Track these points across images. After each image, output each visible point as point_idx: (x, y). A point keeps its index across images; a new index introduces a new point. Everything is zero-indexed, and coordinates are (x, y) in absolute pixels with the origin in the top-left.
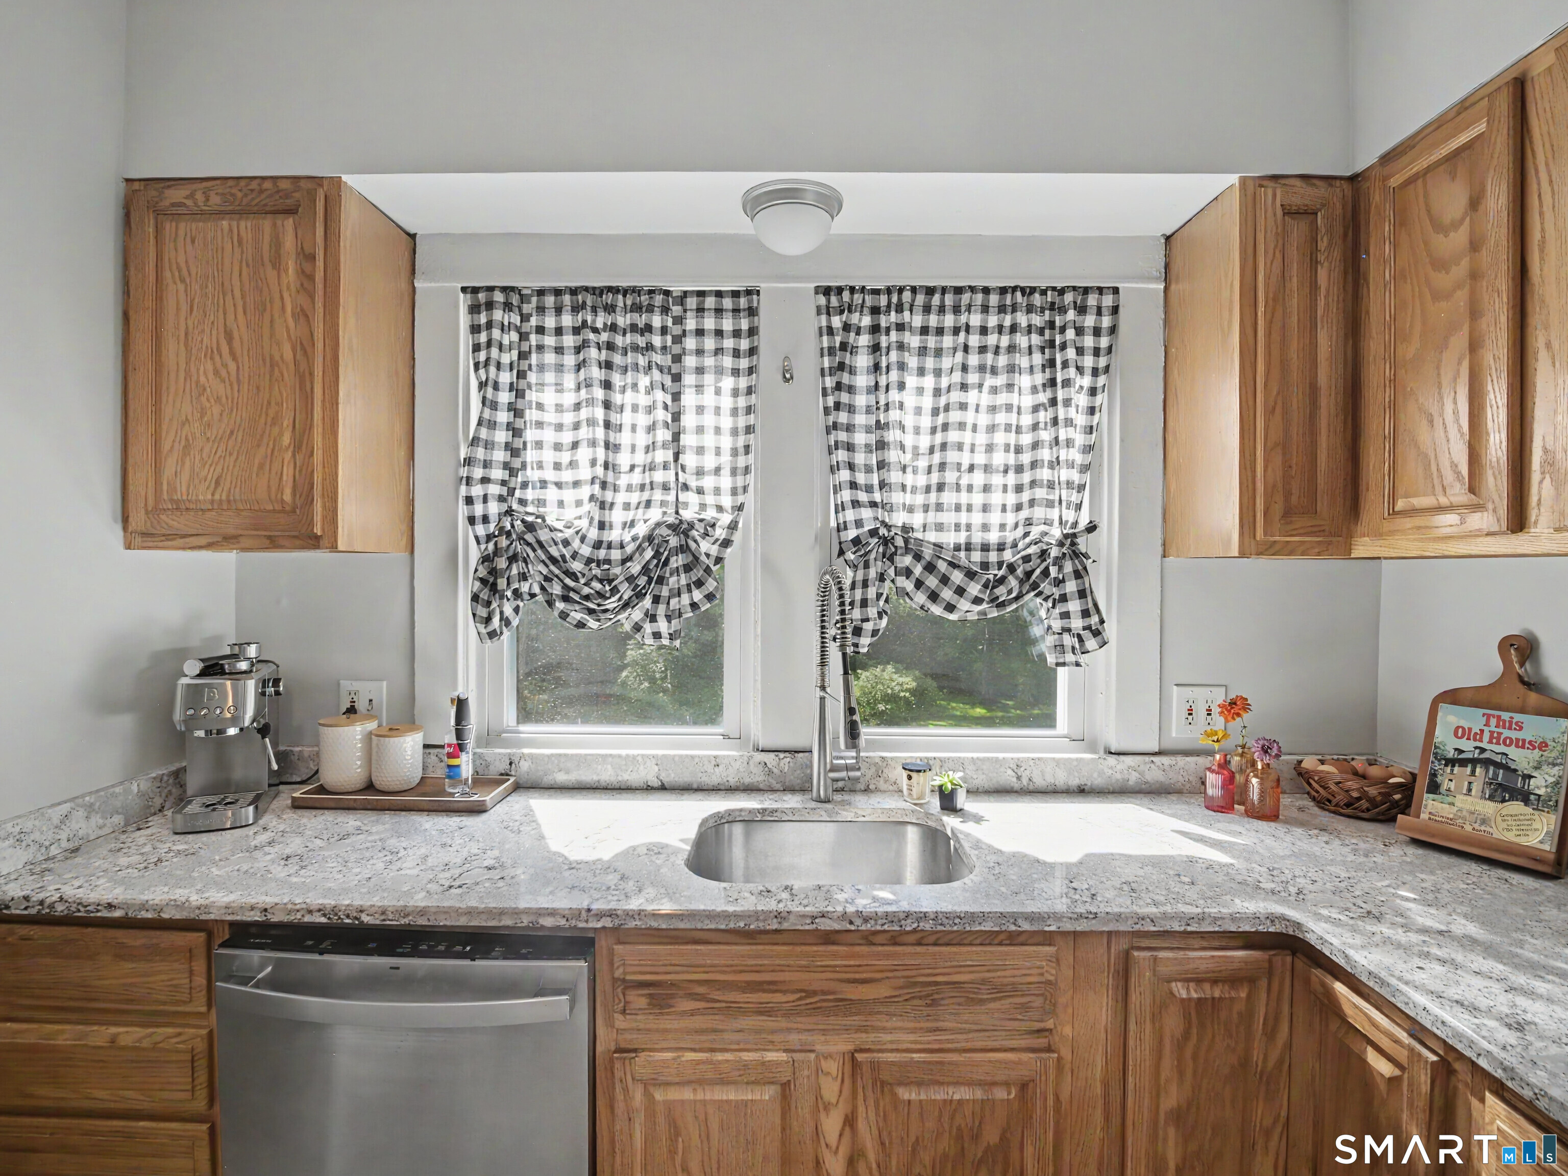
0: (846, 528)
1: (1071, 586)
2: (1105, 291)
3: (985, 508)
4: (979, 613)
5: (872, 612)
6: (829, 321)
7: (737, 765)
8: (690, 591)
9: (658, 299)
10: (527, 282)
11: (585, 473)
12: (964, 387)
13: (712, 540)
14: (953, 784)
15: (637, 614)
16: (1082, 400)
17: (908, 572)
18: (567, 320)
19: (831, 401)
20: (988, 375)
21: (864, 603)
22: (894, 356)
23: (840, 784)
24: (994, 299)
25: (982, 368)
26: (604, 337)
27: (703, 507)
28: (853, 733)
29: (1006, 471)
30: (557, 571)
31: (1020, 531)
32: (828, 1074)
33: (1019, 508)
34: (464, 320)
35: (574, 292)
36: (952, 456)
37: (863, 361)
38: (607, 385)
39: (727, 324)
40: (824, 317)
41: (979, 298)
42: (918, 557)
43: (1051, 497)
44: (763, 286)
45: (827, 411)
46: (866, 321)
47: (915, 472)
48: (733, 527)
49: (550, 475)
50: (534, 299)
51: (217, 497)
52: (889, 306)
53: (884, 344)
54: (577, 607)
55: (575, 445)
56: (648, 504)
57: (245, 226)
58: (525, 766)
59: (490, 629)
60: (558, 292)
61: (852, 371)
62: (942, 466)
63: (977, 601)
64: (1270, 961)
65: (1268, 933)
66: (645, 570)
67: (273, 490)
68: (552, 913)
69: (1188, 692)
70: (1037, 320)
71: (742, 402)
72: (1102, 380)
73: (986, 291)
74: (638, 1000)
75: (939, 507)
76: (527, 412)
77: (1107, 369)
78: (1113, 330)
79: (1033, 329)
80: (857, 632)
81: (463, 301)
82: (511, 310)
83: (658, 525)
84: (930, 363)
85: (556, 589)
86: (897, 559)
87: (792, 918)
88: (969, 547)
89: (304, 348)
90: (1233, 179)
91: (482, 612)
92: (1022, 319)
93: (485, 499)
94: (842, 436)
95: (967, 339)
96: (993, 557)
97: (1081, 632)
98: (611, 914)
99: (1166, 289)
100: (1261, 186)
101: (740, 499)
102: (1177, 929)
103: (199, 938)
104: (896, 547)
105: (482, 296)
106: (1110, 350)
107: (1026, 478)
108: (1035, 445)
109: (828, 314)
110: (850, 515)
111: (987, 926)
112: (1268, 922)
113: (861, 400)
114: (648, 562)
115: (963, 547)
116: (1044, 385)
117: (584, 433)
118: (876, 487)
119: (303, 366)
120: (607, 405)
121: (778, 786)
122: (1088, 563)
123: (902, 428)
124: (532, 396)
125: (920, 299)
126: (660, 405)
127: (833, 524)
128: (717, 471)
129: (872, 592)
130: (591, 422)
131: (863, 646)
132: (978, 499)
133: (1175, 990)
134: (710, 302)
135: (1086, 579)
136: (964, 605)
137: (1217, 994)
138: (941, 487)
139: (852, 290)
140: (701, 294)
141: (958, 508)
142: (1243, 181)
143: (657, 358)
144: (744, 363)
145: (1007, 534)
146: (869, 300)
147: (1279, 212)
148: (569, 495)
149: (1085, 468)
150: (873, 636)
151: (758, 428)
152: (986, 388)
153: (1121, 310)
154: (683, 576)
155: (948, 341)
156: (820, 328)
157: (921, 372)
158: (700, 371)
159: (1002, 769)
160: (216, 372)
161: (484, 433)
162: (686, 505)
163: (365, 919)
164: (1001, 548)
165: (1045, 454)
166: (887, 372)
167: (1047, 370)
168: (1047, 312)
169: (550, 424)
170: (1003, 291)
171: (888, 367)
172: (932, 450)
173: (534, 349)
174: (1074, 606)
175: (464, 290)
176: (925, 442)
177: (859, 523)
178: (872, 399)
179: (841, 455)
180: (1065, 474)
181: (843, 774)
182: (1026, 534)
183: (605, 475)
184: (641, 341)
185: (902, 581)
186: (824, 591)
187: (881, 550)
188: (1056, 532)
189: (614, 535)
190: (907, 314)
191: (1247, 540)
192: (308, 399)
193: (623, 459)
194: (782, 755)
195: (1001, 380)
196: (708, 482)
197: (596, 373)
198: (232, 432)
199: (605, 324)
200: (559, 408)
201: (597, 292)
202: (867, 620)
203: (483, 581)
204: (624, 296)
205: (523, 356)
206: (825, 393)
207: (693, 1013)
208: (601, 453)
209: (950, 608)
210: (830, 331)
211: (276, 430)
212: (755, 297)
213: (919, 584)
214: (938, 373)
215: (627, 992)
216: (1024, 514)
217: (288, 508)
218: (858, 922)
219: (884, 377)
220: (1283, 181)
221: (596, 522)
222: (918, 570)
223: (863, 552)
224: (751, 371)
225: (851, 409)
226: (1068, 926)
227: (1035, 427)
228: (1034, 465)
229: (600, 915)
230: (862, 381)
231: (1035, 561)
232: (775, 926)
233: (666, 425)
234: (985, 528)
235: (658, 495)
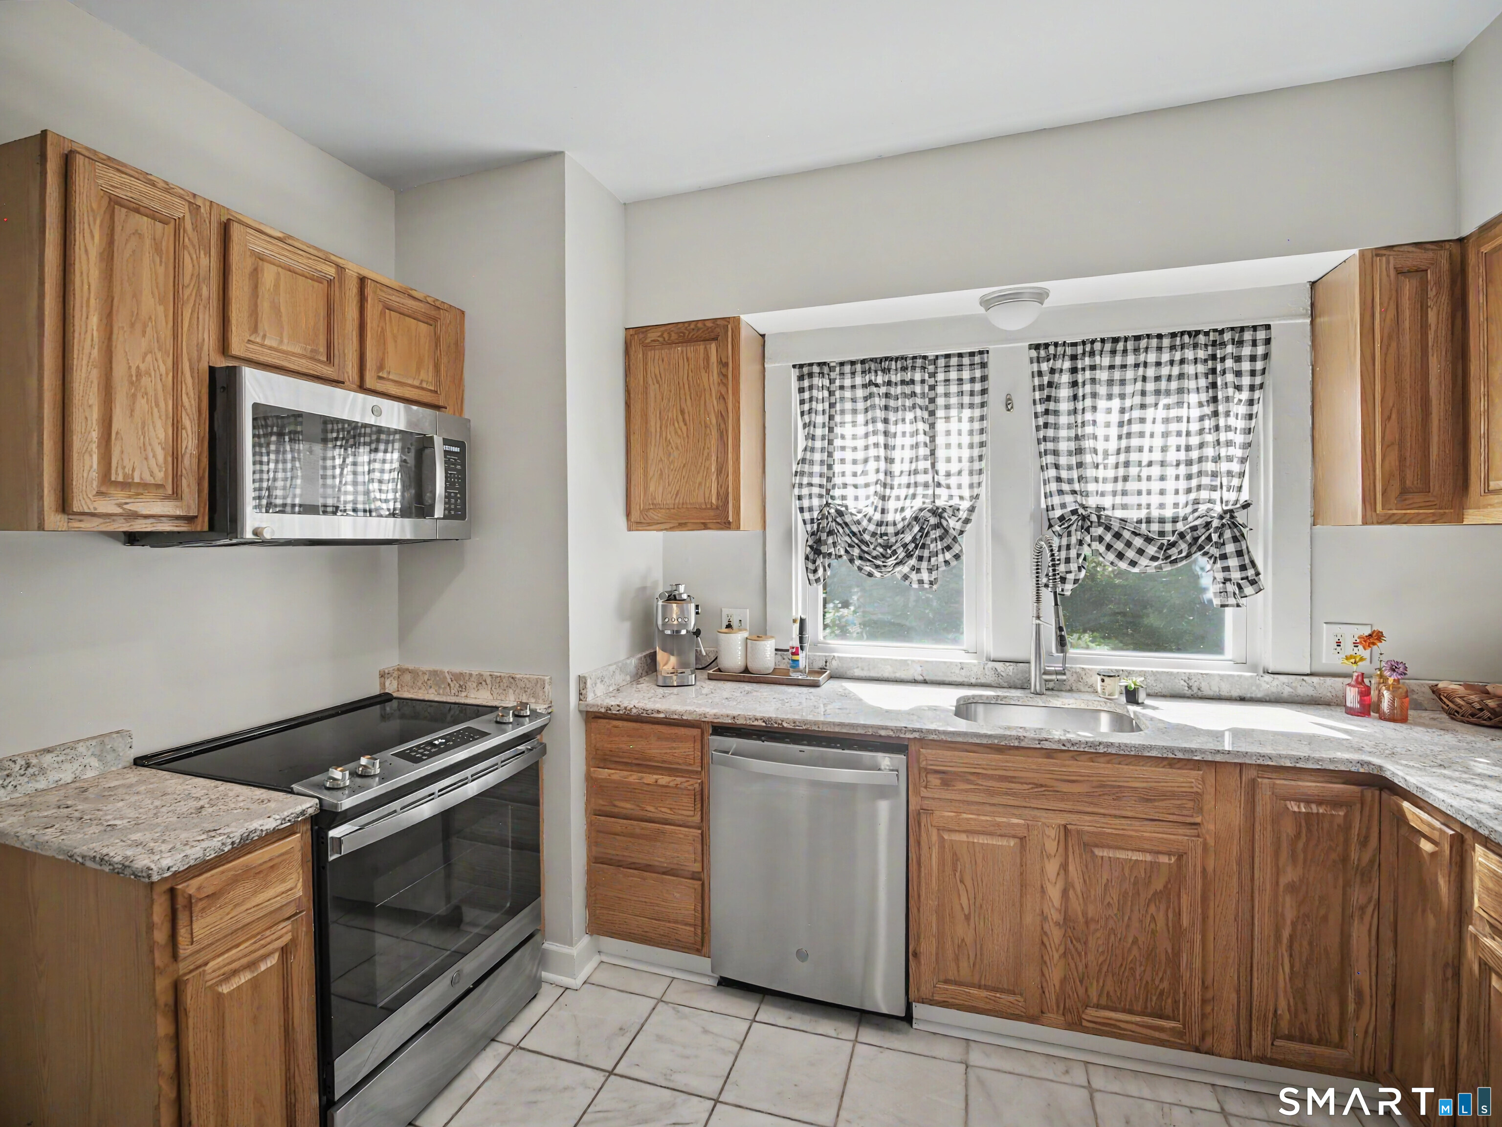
0: (1053, 509)
1: (1230, 548)
2: (1258, 328)
3: (1162, 492)
4: (1156, 567)
5: (1073, 566)
6: (1039, 367)
7: (975, 669)
8: (943, 553)
9: (919, 362)
10: (833, 359)
11: (872, 478)
12: (1143, 406)
13: (957, 519)
14: (1135, 685)
15: (905, 569)
16: (1242, 409)
17: (1101, 539)
18: (859, 380)
19: (1041, 421)
20: (1162, 397)
21: (1068, 560)
22: (1088, 388)
23: (1051, 685)
24: (1166, 342)
25: (1158, 392)
26: (883, 390)
27: (951, 497)
28: (1062, 642)
29: (1178, 465)
30: (857, 541)
31: (1189, 509)
32: (1049, 837)
33: (1189, 491)
34: (795, 385)
35: (863, 362)
36: (1134, 457)
37: (1064, 392)
38: (886, 421)
39: (966, 375)
40: (1035, 365)
41: (1154, 342)
42: (1108, 528)
43: (1214, 483)
44: (990, 348)
45: (1038, 428)
46: (1067, 365)
47: (1105, 467)
48: (972, 509)
49: (849, 480)
50: (838, 369)
51: (677, 501)
52: (1084, 354)
53: (1080, 380)
54: (868, 564)
55: (866, 461)
56: (914, 496)
57: (690, 350)
58: (835, 664)
59: (817, 577)
60: (853, 363)
61: (1057, 400)
62: (1127, 464)
63: (1154, 558)
64: (1362, 792)
65: (1359, 773)
66: (914, 540)
67: (707, 496)
68: (886, 728)
69: (1337, 629)
70: (1201, 354)
71: (977, 426)
72: (1257, 394)
73: (1160, 336)
74: (935, 780)
75: (1124, 493)
76: (835, 441)
77: (1261, 386)
78: (1266, 356)
79: (1199, 360)
80: (1063, 580)
81: (795, 373)
82: (823, 377)
83: (921, 510)
84: (1116, 390)
85: (856, 552)
86: (1092, 530)
87: (1026, 740)
88: (1149, 521)
89: (722, 417)
90: (1356, 251)
91: (811, 566)
92: (1189, 354)
93: (810, 496)
94: (1050, 446)
95: (1145, 372)
96: (1168, 527)
97: (1240, 582)
98: (920, 731)
99: (1312, 322)
100: (1377, 255)
101: (976, 491)
102: (1290, 765)
103: (696, 732)
104: (1091, 522)
105: (806, 370)
106: (1264, 371)
107: (1195, 469)
108: (1201, 446)
109: (1038, 362)
110: (1056, 500)
111: (1154, 753)
112: (1359, 765)
113: (1064, 420)
114: (916, 535)
115: (1144, 521)
116: (1208, 401)
117: (872, 452)
118: (1076, 480)
119: (723, 426)
120: (886, 433)
121: (1006, 685)
122: (1244, 531)
123: (1095, 437)
124: (838, 430)
125: (1108, 346)
126: (921, 432)
127: (1043, 506)
128: (960, 473)
129: (1073, 553)
130: (876, 445)
131: (1068, 590)
132: (1156, 486)
133: (1290, 807)
134: (954, 361)
135: (1243, 543)
136: (1144, 561)
137: (1321, 811)
138: (1126, 479)
139: (1056, 345)
140: (948, 356)
141: (1139, 493)
142: (1362, 253)
143: (919, 401)
144: (977, 400)
145: (1180, 510)
146: (1069, 351)
147: (1392, 273)
148: (861, 492)
149: (1243, 461)
150: (1074, 583)
151: (989, 444)
152: (1160, 406)
153: (1273, 342)
154: (939, 543)
155: (1130, 374)
156: (1033, 372)
157: (1110, 397)
158: (947, 407)
159: (1177, 681)
160: (676, 432)
161: (808, 455)
162: (939, 496)
163: (785, 725)
164: (1175, 520)
165: (1210, 452)
166: (1083, 400)
167: (1210, 391)
168: (1210, 348)
169: (849, 447)
170: (1173, 335)
171: (1084, 396)
172: (1118, 452)
173: (838, 400)
174: (1233, 562)
175: (794, 366)
176: (1113, 445)
177: (1063, 506)
178: (1072, 419)
179: (1050, 459)
180: (1224, 466)
181: (1054, 677)
182: (1195, 510)
183: (885, 479)
184: (908, 390)
185: (1096, 545)
186: (1040, 553)
187: (1080, 523)
188: (1218, 509)
189: (890, 517)
190: (1097, 358)
191: (1369, 513)
192: (725, 445)
193: (896, 468)
194: (1008, 664)
195: (1172, 399)
196: (953, 481)
197: (879, 414)
198: (684, 466)
199: (884, 382)
200: (854, 437)
201: (878, 361)
202: (1070, 572)
203: (811, 547)
204: (896, 362)
205: (832, 405)
206: (1036, 415)
207: (967, 791)
208: (882, 465)
209: (1133, 563)
210: (1040, 373)
211: (707, 463)
212: (986, 355)
213: (1109, 547)
214: (1122, 396)
215: (929, 776)
216: (1193, 496)
217: (714, 507)
218: (1068, 745)
219: (1081, 403)
220: (1395, 249)
221: (879, 509)
222: (1108, 537)
223: (1066, 525)
224: (983, 405)
225: (1056, 427)
226: (1210, 758)
227: (1201, 432)
228: (1200, 460)
229: (914, 731)
230: (1064, 406)
231: (1201, 531)
232: (1016, 744)
233: (926, 445)
234: (1162, 506)
235: (920, 490)
